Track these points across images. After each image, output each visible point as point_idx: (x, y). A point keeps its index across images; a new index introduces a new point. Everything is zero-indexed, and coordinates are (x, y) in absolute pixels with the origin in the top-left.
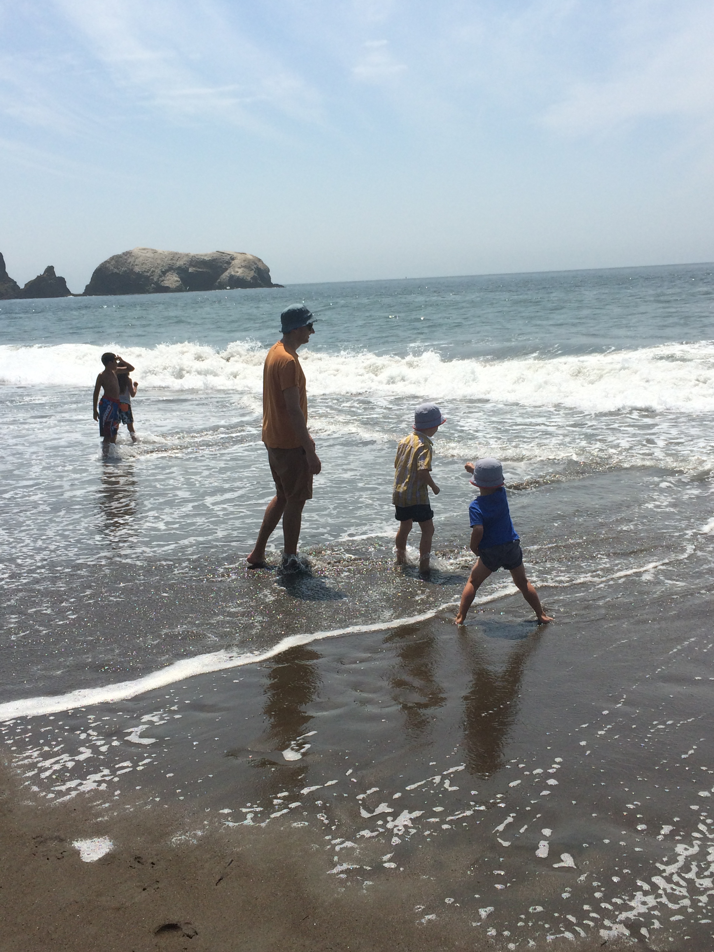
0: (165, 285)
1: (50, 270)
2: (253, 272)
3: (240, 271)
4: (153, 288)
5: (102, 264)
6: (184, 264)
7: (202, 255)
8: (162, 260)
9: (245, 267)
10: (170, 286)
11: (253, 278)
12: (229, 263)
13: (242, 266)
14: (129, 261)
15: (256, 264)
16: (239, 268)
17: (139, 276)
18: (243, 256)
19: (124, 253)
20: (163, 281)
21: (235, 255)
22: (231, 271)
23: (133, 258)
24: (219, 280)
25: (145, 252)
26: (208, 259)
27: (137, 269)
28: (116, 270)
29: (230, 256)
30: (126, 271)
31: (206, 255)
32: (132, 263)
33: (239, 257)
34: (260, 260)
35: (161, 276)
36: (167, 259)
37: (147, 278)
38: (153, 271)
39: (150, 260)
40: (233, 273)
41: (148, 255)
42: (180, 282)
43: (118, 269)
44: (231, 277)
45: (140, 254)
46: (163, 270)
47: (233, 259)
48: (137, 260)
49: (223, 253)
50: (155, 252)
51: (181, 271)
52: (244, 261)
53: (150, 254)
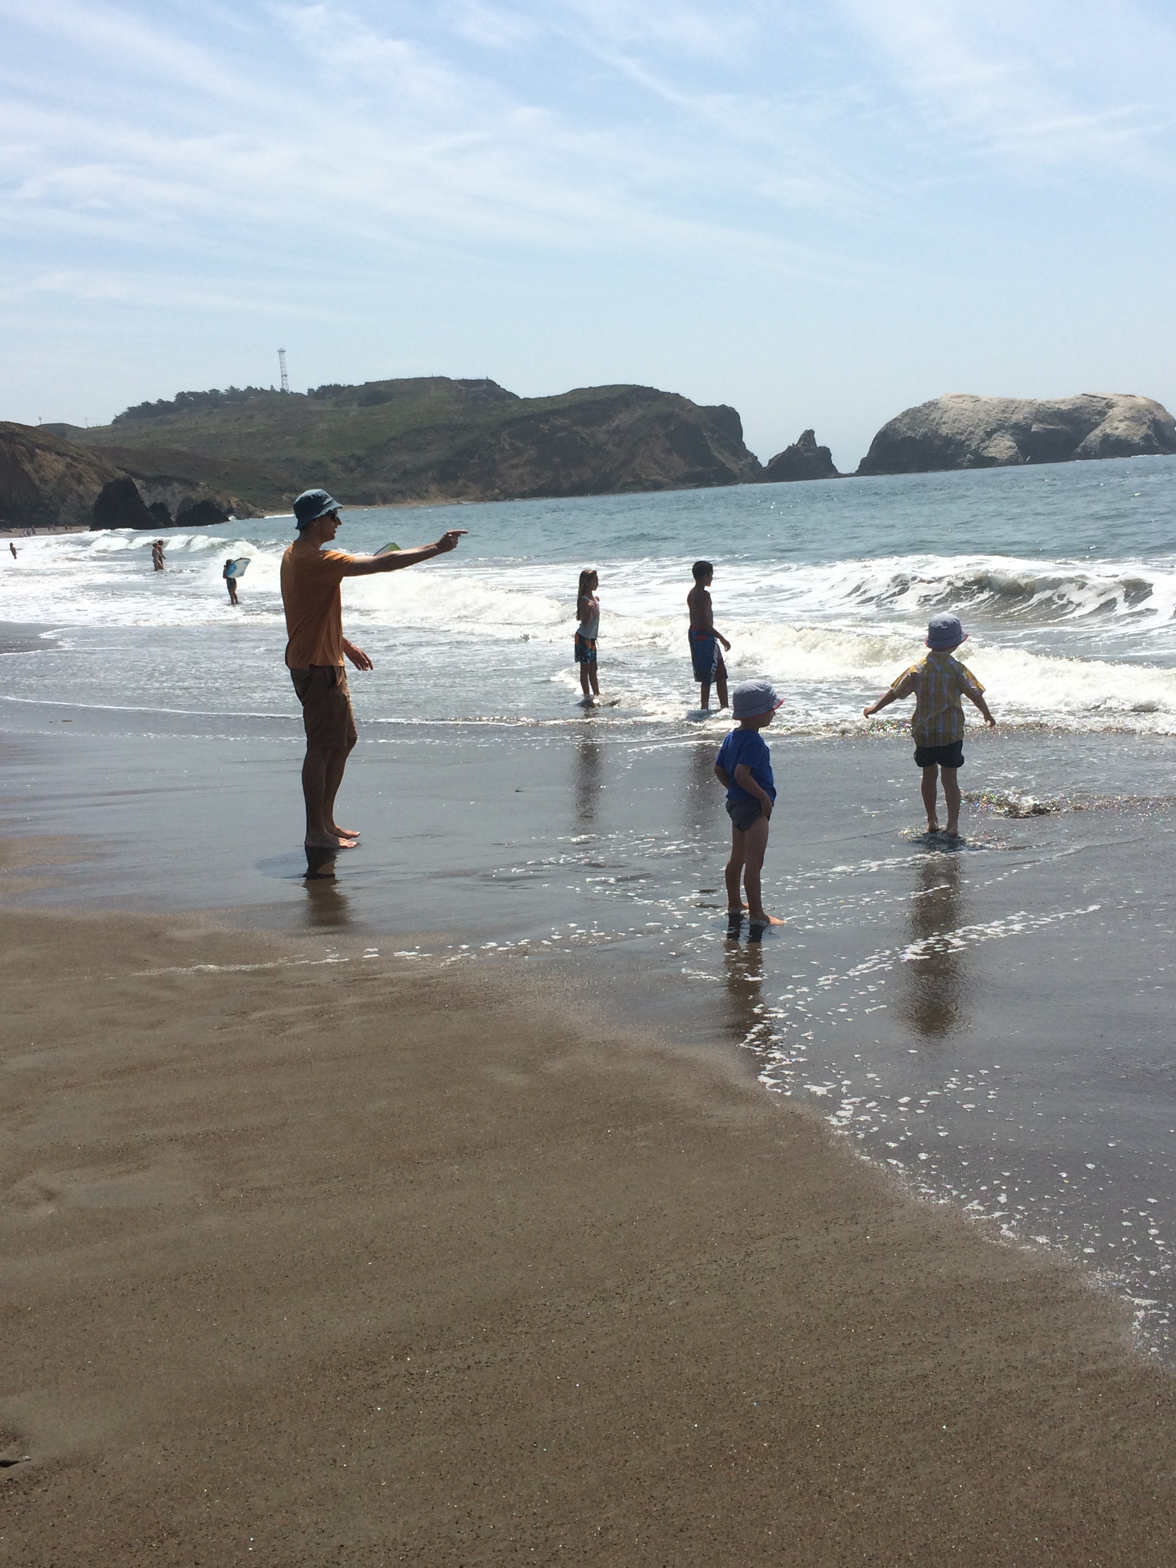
0: (990, 455)
1: (808, 436)
2: (1145, 427)
3: (1122, 426)
4: (970, 460)
5: (889, 423)
6: (1025, 418)
7: (1056, 403)
8: (987, 413)
9: (1131, 419)
10: (998, 456)
11: (1146, 438)
12: (1102, 414)
13: (1126, 419)
14: (933, 416)
15: (1151, 413)
16: (1121, 421)
17: (948, 441)
18: (1129, 401)
19: (924, 405)
20: (986, 448)
21: (1115, 399)
22: (1106, 428)
23: (940, 413)
24: (1083, 444)
25: (961, 400)
26: (1067, 408)
27: (944, 430)
28: (910, 433)
29: (1106, 401)
30: (926, 433)
31: (1063, 402)
32: (937, 421)
33: (1123, 403)
34: (1159, 406)
35: (983, 441)
36: (995, 411)
37: (961, 444)
38: (972, 433)
39: (967, 413)
40: (1108, 431)
41: (964, 406)
42: (1016, 449)
43: (914, 430)
44: (1106, 437)
45: (951, 404)
46: (988, 430)
47: (1110, 406)
48: (945, 416)
49: (1094, 397)
50: (977, 400)
51: (1020, 431)
52: (1130, 408)
53: (968, 405)
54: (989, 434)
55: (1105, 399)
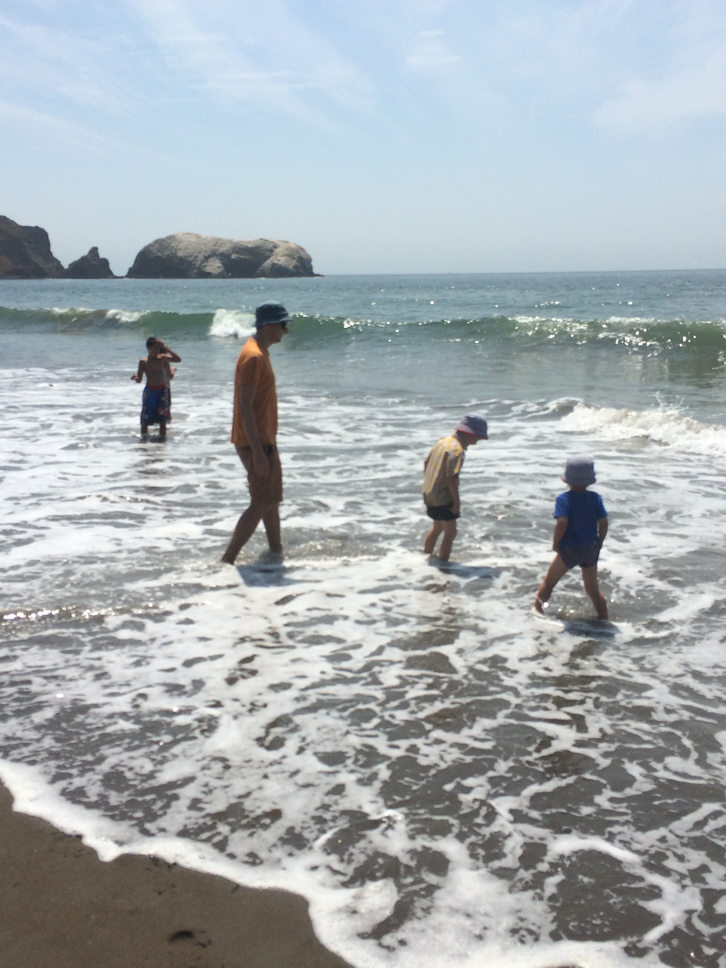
0: (207, 271)
1: (94, 251)
2: (295, 261)
3: (283, 259)
4: (196, 274)
5: (146, 247)
6: (227, 250)
7: (245, 242)
8: (205, 245)
9: (288, 255)
10: (212, 271)
11: (295, 267)
12: (271, 251)
13: (285, 255)
14: (172, 245)
15: (298, 253)
16: (282, 256)
17: (182, 260)
18: (286, 245)
19: (167, 237)
20: (205, 266)
21: (279, 243)
22: (273, 260)
23: (177, 242)
24: (260, 269)
25: (189, 236)
26: (251, 246)
27: (180, 254)
28: (159, 254)
29: (273, 244)
30: (169, 255)
31: (249, 242)
32: (175, 248)
33: (283, 245)
34: (302, 249)
35: (203, 262)
36: (210, 244)
37: (190, 263)
38: (196, 257)
39: (193, 244)
40: (275, 262)
41: (191, 240)
42: (223, 269)
43: (162, 252)
44: (274, 265)
45: (184, 238)
46: (206, 255)
47: (275, 247)
48: (180, 245)
49: (267, 241)
50: (198, 237)
51: (224, 257)
52: (287, 249)
53: (193, 239)
54: (207, 258)
55: (272, 242)
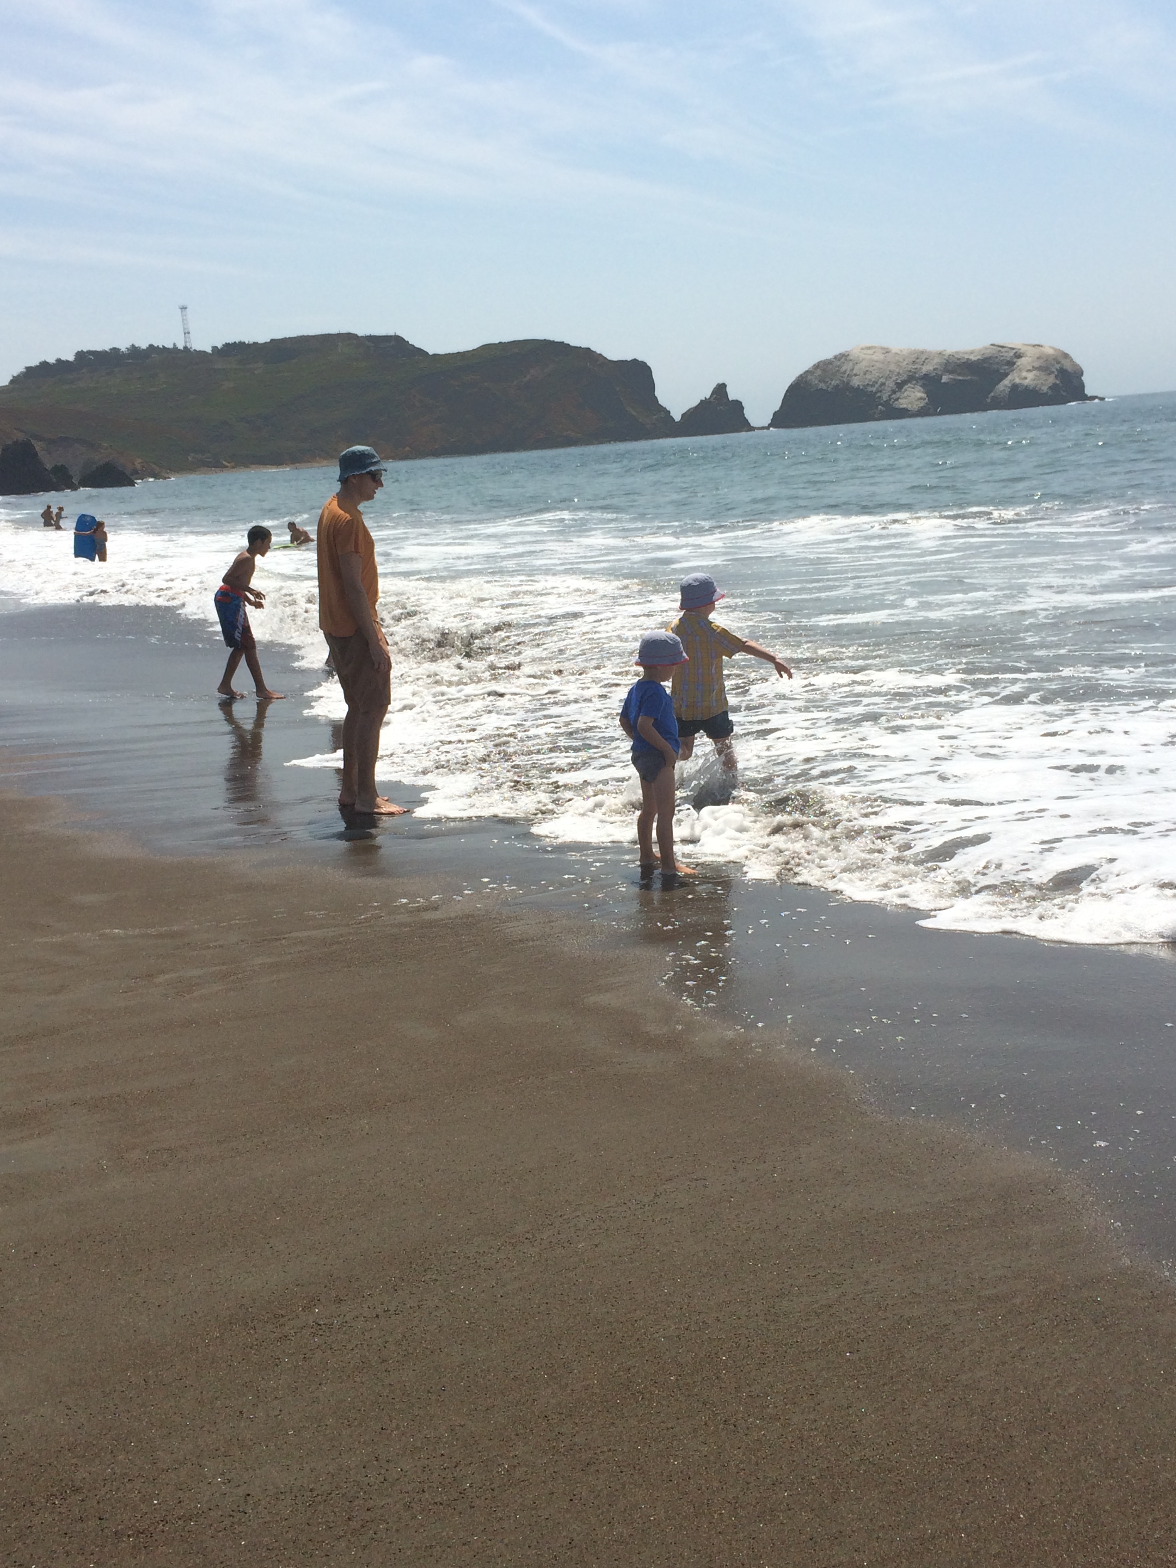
0: (901, 406)
1: (721, 389)
2: (1053, 376)
3: (1030, 376)
4: (881, 412)
5: (801, 376)
6: (934, 369)
7: (965, 353)
8: (898, 365)
9: (1039, 369)
10: (909, 407)
11: (1053, 387)
12: (1011, 364)
13: (1034, 368)
14: (844, 368)
15: (1058, 363)
16: (1029, 371)
17: (859, 392)
18: (1037, 351)
19: (835, 357)
20: (897, 399)
21: (1024, 349)
22: (1014, 378)
23: (851, 364)
24: (992, 394)
25: (871, 352)
26: (976, 359)
27: (856, 382)
28: (822, 385)
29: (1014, 351)
30: (838, 386)
31: (972, 352)
32: (848, 373)
33: (1031, 352)
34: (1066, 356)
35: (894, 392)
36: (905, 363)
37: (872, 395)
38: (883, 384)
39: (878, 365)
40: (1017, 381)
41: (875, 357)
42: (927, 401)
43: (825, 382)
44: (1015, 387)
45: (862, 356)
46: (899, 381)
47: (1018, 356)
48: (856, 367)
49: (1003, 347)
50: (887, 351)
51: (929, 382)
52: (1038, 358)
53: (879, 356)
54: (900, 386)
55: (1013, 349)
